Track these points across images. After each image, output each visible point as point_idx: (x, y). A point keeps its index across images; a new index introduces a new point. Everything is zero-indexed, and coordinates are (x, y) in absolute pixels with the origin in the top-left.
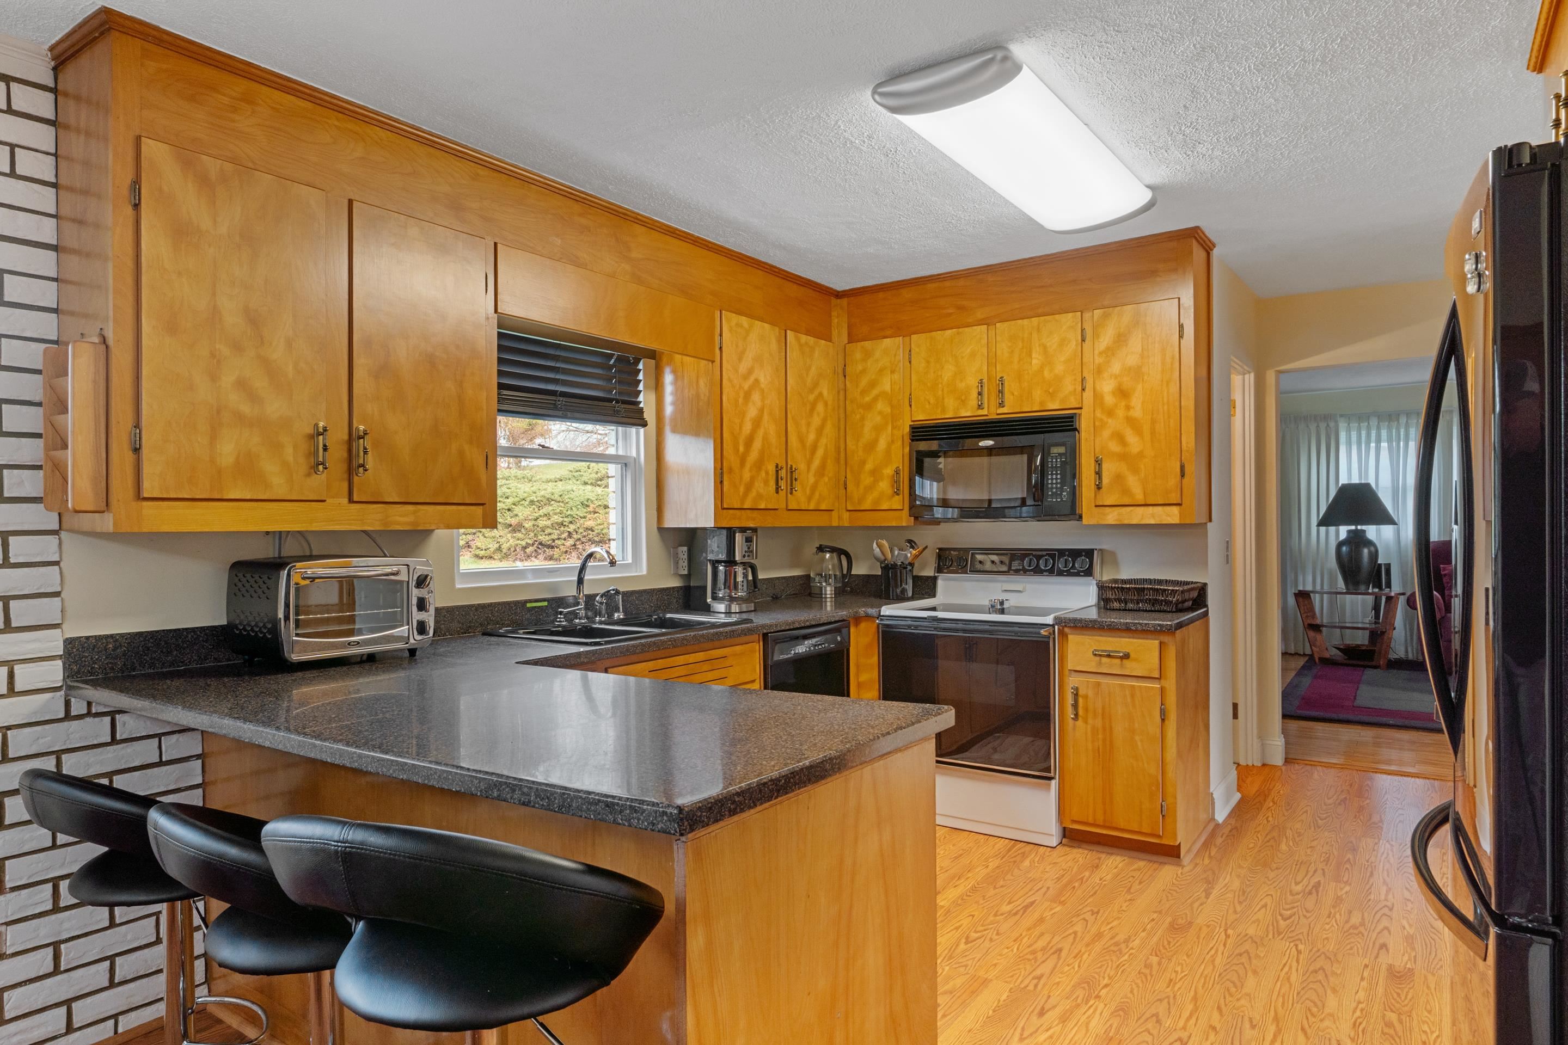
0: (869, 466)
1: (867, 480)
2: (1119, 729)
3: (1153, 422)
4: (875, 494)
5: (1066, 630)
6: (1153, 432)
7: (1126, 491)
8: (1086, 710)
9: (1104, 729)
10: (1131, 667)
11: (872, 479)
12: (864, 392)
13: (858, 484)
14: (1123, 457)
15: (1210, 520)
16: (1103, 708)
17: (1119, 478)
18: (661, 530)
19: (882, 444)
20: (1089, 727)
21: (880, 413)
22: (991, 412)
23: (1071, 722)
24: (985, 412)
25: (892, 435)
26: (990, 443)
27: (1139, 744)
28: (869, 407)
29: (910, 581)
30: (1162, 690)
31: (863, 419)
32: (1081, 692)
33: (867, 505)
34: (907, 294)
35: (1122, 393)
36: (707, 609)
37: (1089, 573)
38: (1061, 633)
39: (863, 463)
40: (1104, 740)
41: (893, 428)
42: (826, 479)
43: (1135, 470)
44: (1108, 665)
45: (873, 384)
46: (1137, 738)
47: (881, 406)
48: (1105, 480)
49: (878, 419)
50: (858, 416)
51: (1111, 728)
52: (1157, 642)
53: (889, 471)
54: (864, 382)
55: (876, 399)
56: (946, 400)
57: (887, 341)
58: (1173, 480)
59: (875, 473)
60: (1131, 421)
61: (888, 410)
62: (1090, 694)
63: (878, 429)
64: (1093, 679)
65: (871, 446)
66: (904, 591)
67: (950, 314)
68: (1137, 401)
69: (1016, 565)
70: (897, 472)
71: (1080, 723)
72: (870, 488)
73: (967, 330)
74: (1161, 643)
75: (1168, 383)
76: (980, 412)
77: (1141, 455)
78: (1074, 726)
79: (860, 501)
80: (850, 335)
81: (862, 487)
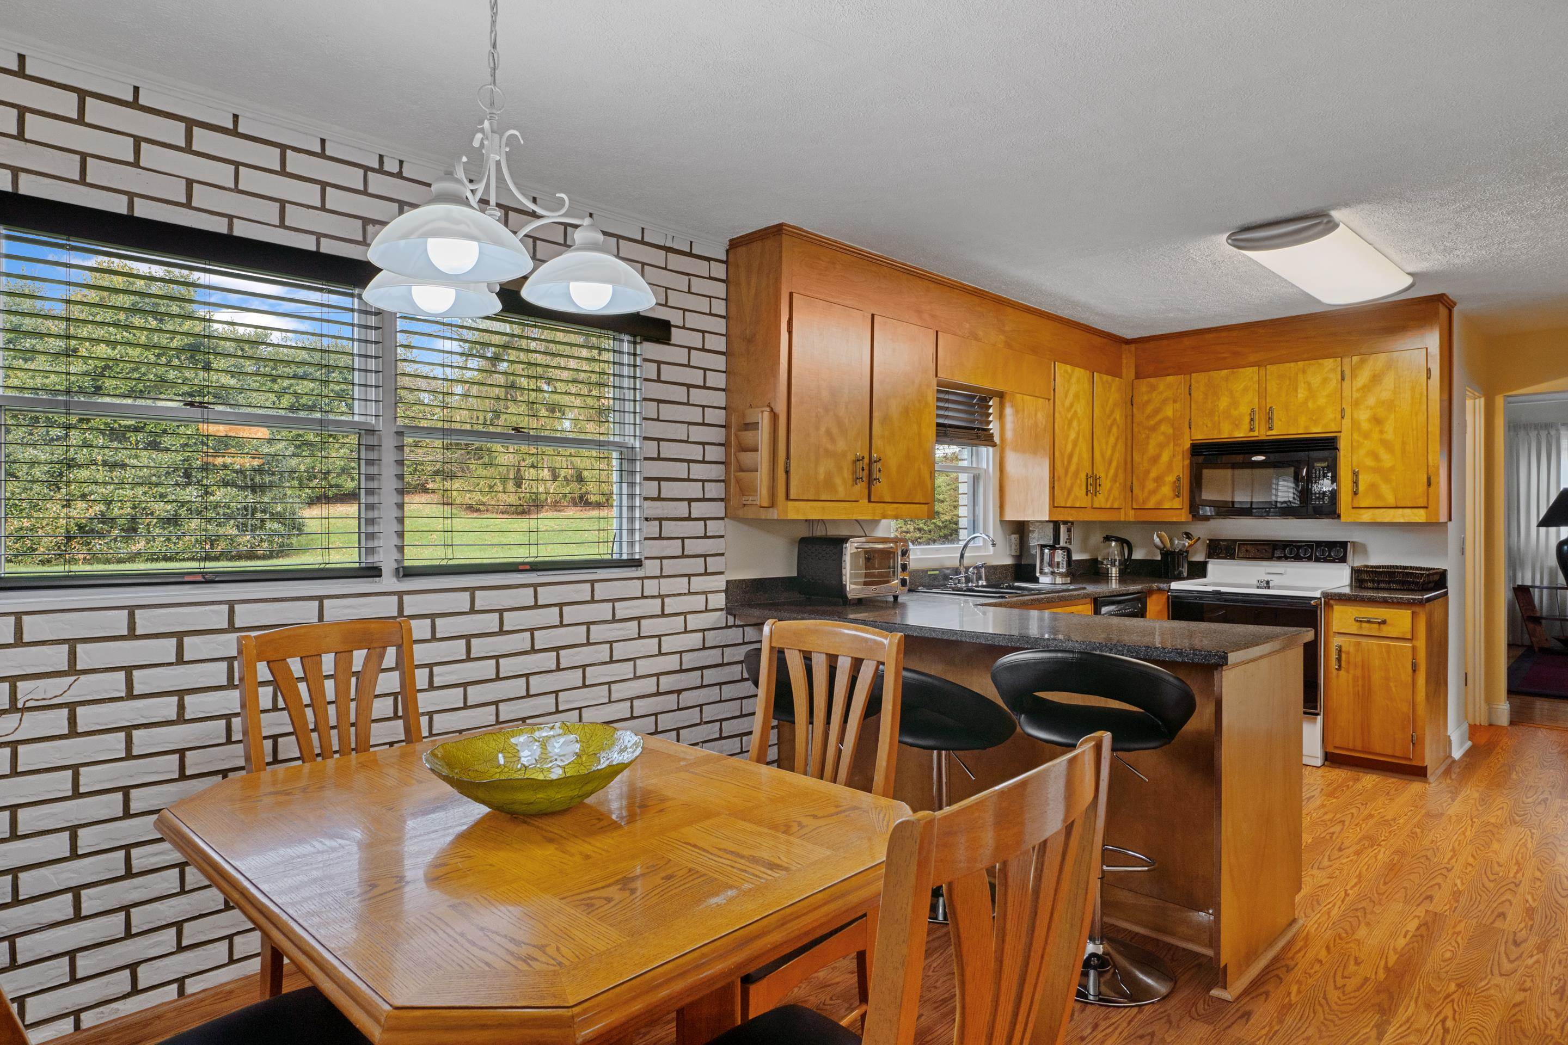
0: (1153, 475)
1: (1151, 485)
2: (1377, 677)
3: (1404, 443)
4: (1158, 496)
5: (1331, 602)
6: (1404, 451)
7: (1379, 496)
8: (1348, 662)
9: (1363, 677)
10: (1386, 631)
11: (1155, 484)
12: (1149, 417)
13: (1143, 487)
14: (1378, 470)
15: (1450, 519)
16: (1363, 661)
17: (1373, 487)
18: (1002, 522)
19: (1165, 457)
20: (1351, 676)
21: (1163, 433)
22: (1261, 433)
23: (1335, 672)
24: (1256, 434)
25: (1174, 450)
26: (1261, 458)
27: (1394, 689)
28: (1154, 429)
29: (1186, 566)
30: (1414, 648)
31: (1148, 437)
32: (1343, 649)
33: (1151, 504)
34: (1187, 342)
35: (1377, 421)
36: (1036, 580)
37: (1343, 560)
38: (1326, 603)
39: (1148, 472)
40: (1363, 686)
41: (1175, 445)
42: (1118, 484)
43: (1387, 480)
44: (1366, 629)
45: (1157, 411)
46: (1392, 684)
47: (1163, 428)
48: (1362, 488)
49: (1161, 438)
50: (1144, 436)
51: (1369, 677)
52: (1409, 612)
53: (1171, 478)
54: (1149, 409)
55: (1160, 422)
56: (1222, 425)
57: (1170, 379)
58: (1422, 488)
59: (1159, 480)
60: (1385, 444)
61: (1171, 431)
62: (1352, 650)
63: (1162, 446)
64: (1354, 639)
65: (1155, 459)
66: (1181, 573)
67: (1225, 358)
68: (1389, 427)
69: (1278, 553)
70: (1178, 479)
71: (1342, 672)
72: (1154, 492)
73: (1240, 370)
74: (1413, 613)
75: (1417, 414)
76: (1252, 434)
77: (1392, 469)
78: (1338, 676)
79: (1144, 502)
80: (1136, 373)
81: (1146, 490)
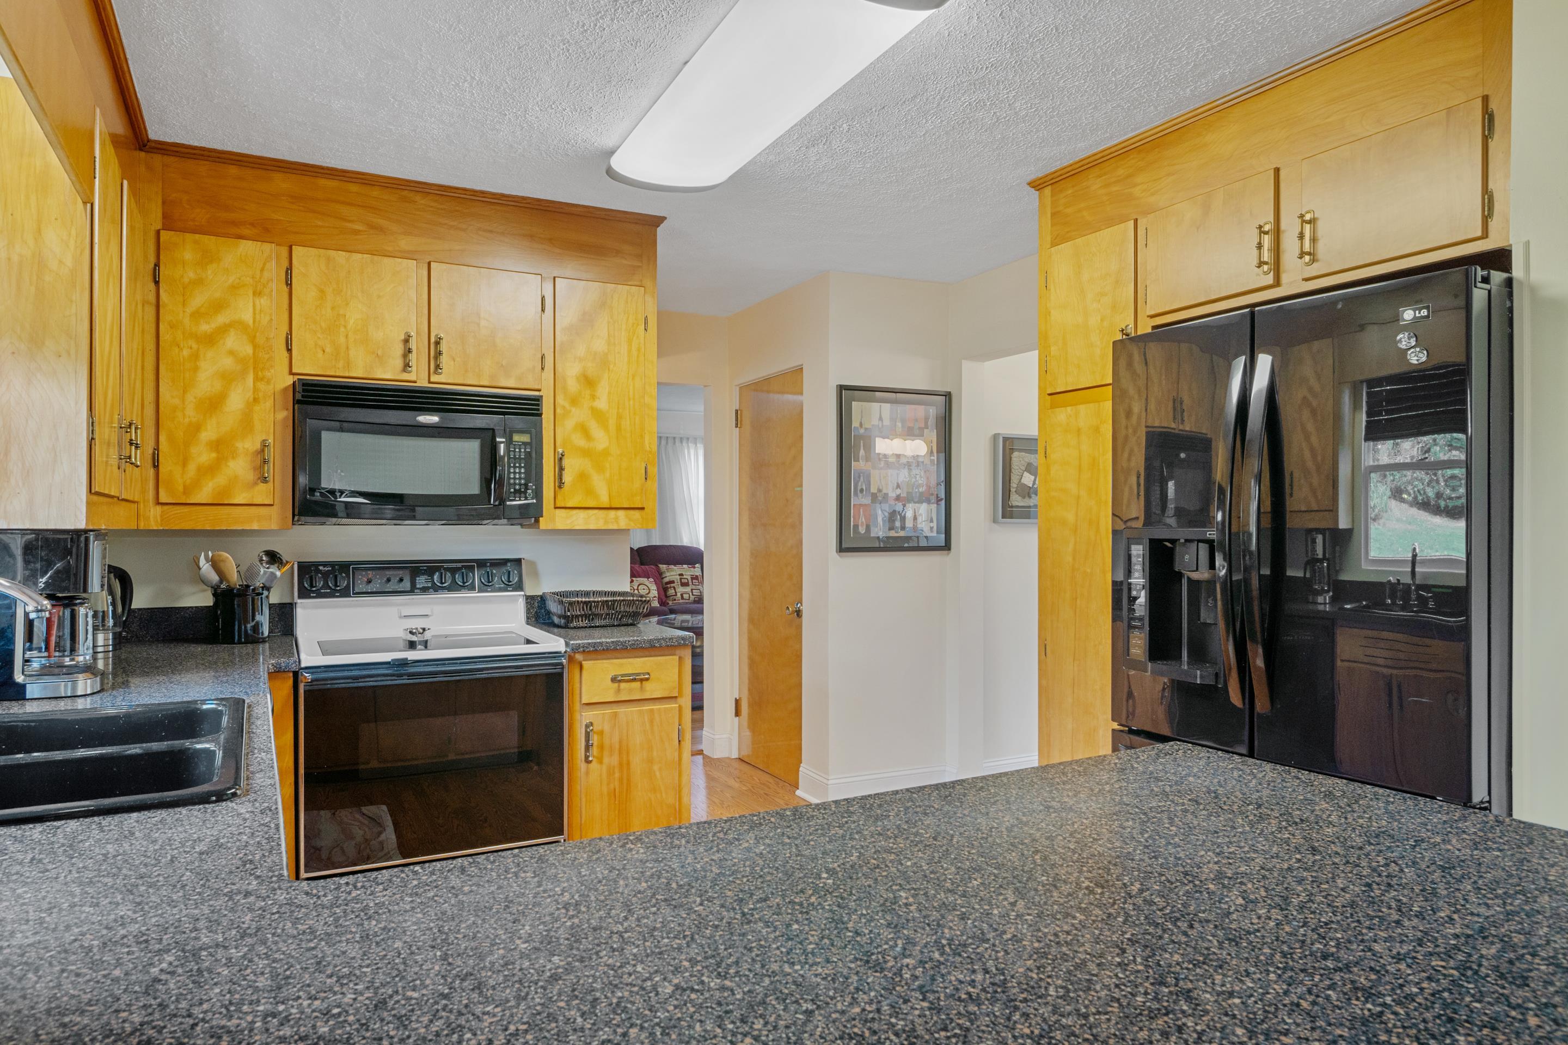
0: (209, 433)
1: (202, 455)
2: (637, 761)
3: (619, 417)
4: (220, 480)
5: (579, 657)
6: (619, 428)
7: (590, 492)
8: (601, 747)
9: (621, 764)
10: (653, 689)
11: (214, 455)
12: (197, 315)
13: (184, 461)
14: (586, 453)
16: (620, 742)
17: (583, 477)
19: (236, 401)
20: (604, 768)
21: (231, 353)
22: (419, 377)
23: (583, 766)
24: (412, 377)
25: (255, 390)
26: (434, 419)
27: (658, 773)
28: (210, 340)
29: (267, 616)
30: (680, 708)
31: (195, 357)
32: (596, 727)
33: (202, 496)
34: (281, 183)
35: (588, 382)
38: (571, 660)
39: (196, 428)
40: (621, 780)
41: (257, 379)
43: (600, 469)
44: (630, 691)
45: (218, 306)
46: (656, 767)
47: (232, 341)
48: (567, 478)
49: (228, 363)
50: (186, 352)
51: (628, 763)
52: (676, 658)
53: (250, 444)
54: (198, 300)
55: (223, 330)
56: (352, 353)
57: (247, 247)
58: (638, 481)
59: (222, 447)
60: (598, 415)
61: (249, 350)
62: (607, 728)
63: (228, 379)
64: (608, 711)
65: (214, 404)
67: (356, 232)
68: (603, 390)
69: (422, 581)
70: (264, 445)
71: (594, 765)
72: (211, 470)
73: (386, 260)
74: (680, 658)
75: (634, 376)
76: (405, 376)
77: (606, 453)
78: (587, 773)
79: (184, 491)
80: (164, 216)
81: (192, 468)
